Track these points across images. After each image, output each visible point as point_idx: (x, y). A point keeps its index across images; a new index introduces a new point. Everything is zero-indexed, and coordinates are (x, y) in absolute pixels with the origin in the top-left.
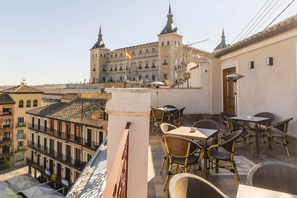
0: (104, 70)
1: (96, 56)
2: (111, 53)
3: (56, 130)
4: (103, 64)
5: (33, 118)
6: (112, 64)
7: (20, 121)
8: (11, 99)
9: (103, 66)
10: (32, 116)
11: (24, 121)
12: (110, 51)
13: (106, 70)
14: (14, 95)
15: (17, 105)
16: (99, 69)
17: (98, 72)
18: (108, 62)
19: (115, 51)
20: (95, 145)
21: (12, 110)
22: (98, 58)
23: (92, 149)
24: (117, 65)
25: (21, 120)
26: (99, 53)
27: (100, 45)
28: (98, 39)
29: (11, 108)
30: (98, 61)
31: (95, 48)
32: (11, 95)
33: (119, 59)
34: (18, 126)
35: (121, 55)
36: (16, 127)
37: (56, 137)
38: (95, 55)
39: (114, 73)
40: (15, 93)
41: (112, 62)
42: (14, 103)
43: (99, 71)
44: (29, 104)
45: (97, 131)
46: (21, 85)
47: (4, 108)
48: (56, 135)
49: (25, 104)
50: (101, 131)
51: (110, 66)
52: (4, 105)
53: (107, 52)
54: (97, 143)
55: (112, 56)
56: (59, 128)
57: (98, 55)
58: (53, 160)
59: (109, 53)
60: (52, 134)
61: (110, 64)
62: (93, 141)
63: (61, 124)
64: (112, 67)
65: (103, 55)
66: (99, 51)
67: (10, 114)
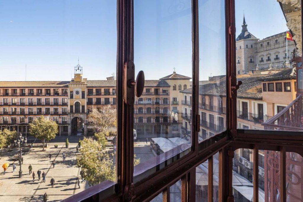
0: (251, 62)
1: (241, 48)
2: (261, 42)
3: (207, 105)
4: (250, 55)
5: (186, 97)
6: (263, 54)
7: (174, 101)
8: (167, 84)
9: (250, 57)
10: (185, 95)
11: (177, 100)
12: (259, 40)
13: (254, 62)
14: (169, 80)
15: (172, 88)
16: (245, 61)
17: (243, 65)
18: (257, 52)
19: (266, 39)
20: (252, 117)
21: (169, 91)
22: (243, 49)
23: (249, 121)
24: (271, 54)
25: (175, 99)
26: (244, 44)
27: (245, 36)
28: (241, 30)
29: (168, 90)
30: (243, 53)
31: (239, 40)
32: (167, 81)
33: (273, 47)
34: (173, 104)
35: (276, 42)
36: (172, 105)
37: (208, 110)
38: (239, 47)
39: (266, 64)
40: (170, 79)
41: (262, 51)
42: (169, 86)
43: (245, 63)
44: (180, 88)
45: (254, 103)
46: (173, 74)
47: (164, 89)
48: (208, 109)
49: (177, 88)
50: (260, 102)
51: (260, 57)
52: (163, 88)
53: (254, 42)
54: (255, 114)
55: (262, 45)
56: (211, 102)
57: (243, 47)
58: (206, 130)
59: (257, 43)
60: (203, 108)
61: (260, 54)
62: (250, 113)
63: (212, 99)
64: (262, 57)
65: (249, 46)
66: (244, 43)
67: (167, 94)
